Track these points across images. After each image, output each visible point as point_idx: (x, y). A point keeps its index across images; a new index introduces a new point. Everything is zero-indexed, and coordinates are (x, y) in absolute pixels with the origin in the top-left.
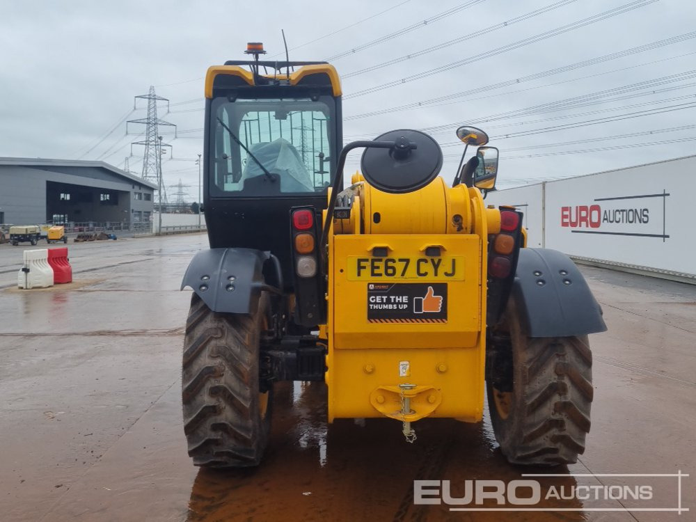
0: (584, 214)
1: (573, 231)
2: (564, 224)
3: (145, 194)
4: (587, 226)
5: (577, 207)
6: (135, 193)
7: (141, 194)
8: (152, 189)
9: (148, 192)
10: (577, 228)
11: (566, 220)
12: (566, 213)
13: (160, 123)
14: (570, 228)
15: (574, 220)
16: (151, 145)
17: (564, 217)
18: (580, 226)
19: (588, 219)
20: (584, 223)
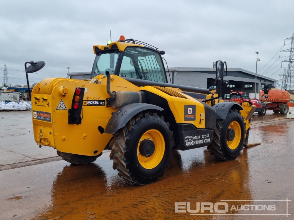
9: (270, 83)
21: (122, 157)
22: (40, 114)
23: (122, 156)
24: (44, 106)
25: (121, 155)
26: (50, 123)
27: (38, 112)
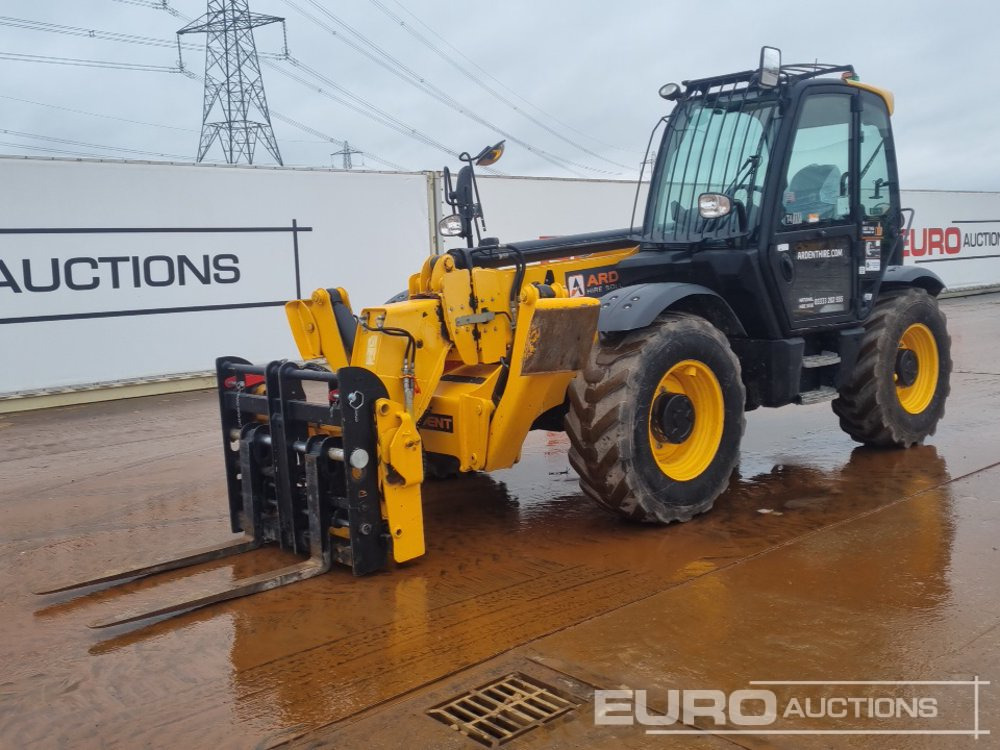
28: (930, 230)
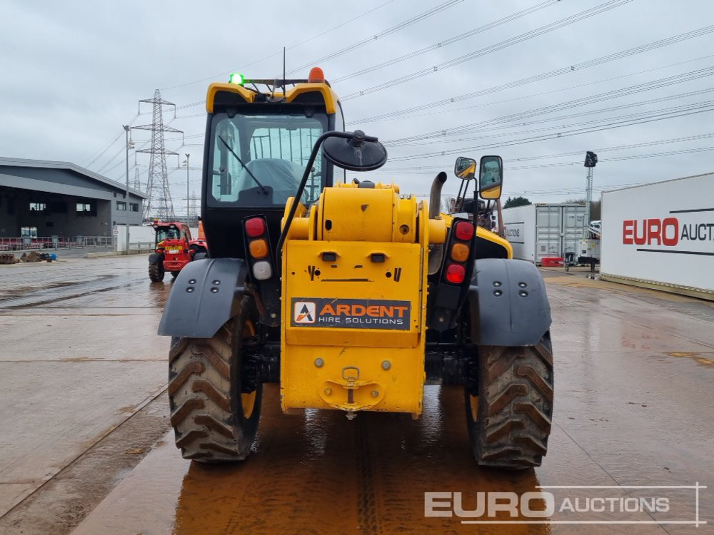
0: (654, 229)
1: (638, 250)
2: (627, 241)
3: (131, 204)
4: (659, 244)
5: (645, 221)
6: (118, 203)
7: (125, 203)
8: (141, 198)
9: (134, 201)
10: (645, 246)
11: (628, 237)
12: (628, 228)
13: (166, 129)
14: (635, 246)
15: (640, 236)
16: (157, 153)
17: (626, 232)
18: (649, 243)
19: (661, 235)
20: (654, 241)
21: (541, 403)
22: (339, 307)
23: (539, 401)
24: (366, 280)
25: (538, 398)
26: (406, 331)
27: (320, 303)
28: (649, 220)
